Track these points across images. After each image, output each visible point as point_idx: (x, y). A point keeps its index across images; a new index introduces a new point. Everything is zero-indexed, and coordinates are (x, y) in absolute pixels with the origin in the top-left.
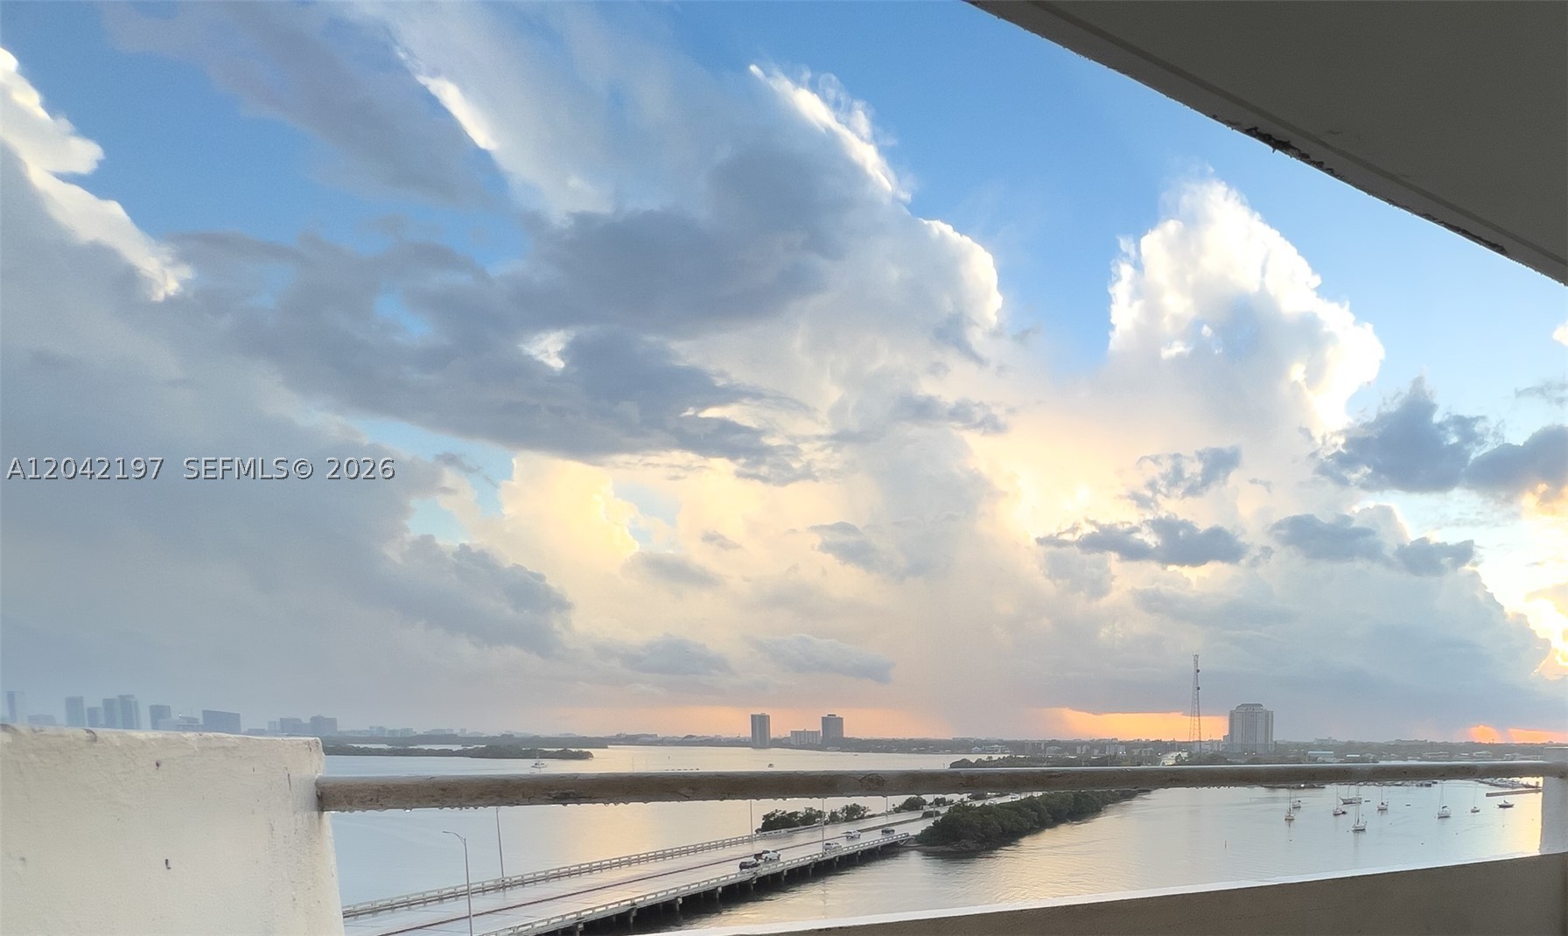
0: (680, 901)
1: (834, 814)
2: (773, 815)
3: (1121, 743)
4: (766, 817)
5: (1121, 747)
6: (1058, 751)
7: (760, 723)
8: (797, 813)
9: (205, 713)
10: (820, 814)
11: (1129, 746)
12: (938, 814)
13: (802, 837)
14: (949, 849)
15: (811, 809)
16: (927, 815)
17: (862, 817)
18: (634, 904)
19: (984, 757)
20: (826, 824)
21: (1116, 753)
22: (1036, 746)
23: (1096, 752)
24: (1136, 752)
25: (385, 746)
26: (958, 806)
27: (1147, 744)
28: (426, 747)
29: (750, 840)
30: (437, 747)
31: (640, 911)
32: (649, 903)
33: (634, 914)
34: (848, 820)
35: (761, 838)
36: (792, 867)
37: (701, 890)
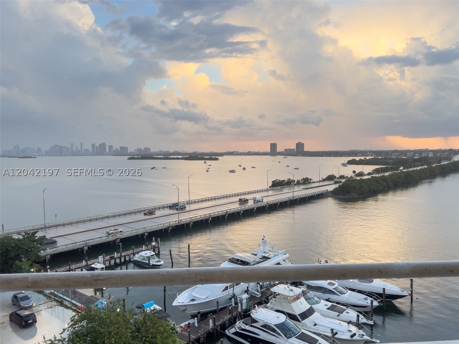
0: (242, 212)
1: (298, 181)
2: (276, 181)
3: (431, 151)
4: (273, 182)
5: (431, 153)
6: (398, 155)
7: (273, 146)
8: (284, 180)
9: (120, 147)
10: (293, 181)
11: (434, 152)
12: (341, 182)
13: (286, 190)
14: (345, 197)
15: (290, 179)
16: (336, 183)
17: (309, 183)
18: (227, 212)
19: (363, 158)
20: (295, 185)
21: (427, 156)
22: (387, 153)
23: (417, 155)
24: (438, 155)
25: (162, 157)
26: (349, 179)
27: (444, 151)
28: (172, 157)
29: (267, 190)
30: (175, 157)
31: (229, 214)
32: (232, 212)
33: (227, 215)
34: (304, 184)
35: (272, 190)
36: (281, 201)
37: (249, 208)
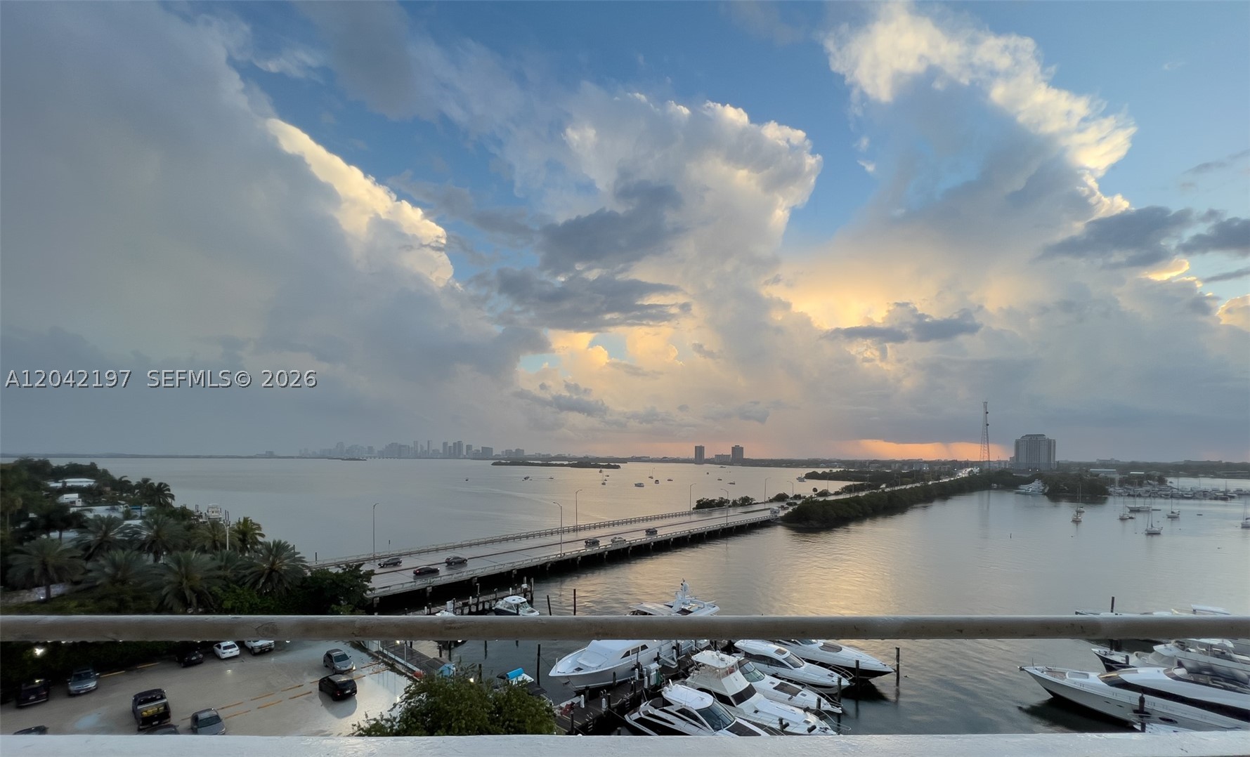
0: (652, 544)
1: (734, 502)
2: (702, 500)
3: (925, 462)
4: (698, 502)
5: (925, 465)
6: (879, 467)
7: (700, 450)
8: (714, 500)
9: (482, 447)
10: (727, 501)
11: (930, 463)
12: (795, 504)
13: (716, 514)
14: (800, 526)
15: (722, 498)
16: (790, 504)
17: (751, 504)
18: (631, 544)
19: (827, 470)
20: (730, 507)
21: (921, 469)
22: (862, 464)
23: (906, 467)
24: (936, 468)
25: (540, 462)
26: (807, 499)
27: (945, 463)
28: (554, 462)
29: (690, 514)
30: (558, 463)
31: (634, 547)
32: (638, 544)
33: (631, 549)
34: (742, 505)
35: (697, 513)
36: (709, 530)
37: (663, 539)
